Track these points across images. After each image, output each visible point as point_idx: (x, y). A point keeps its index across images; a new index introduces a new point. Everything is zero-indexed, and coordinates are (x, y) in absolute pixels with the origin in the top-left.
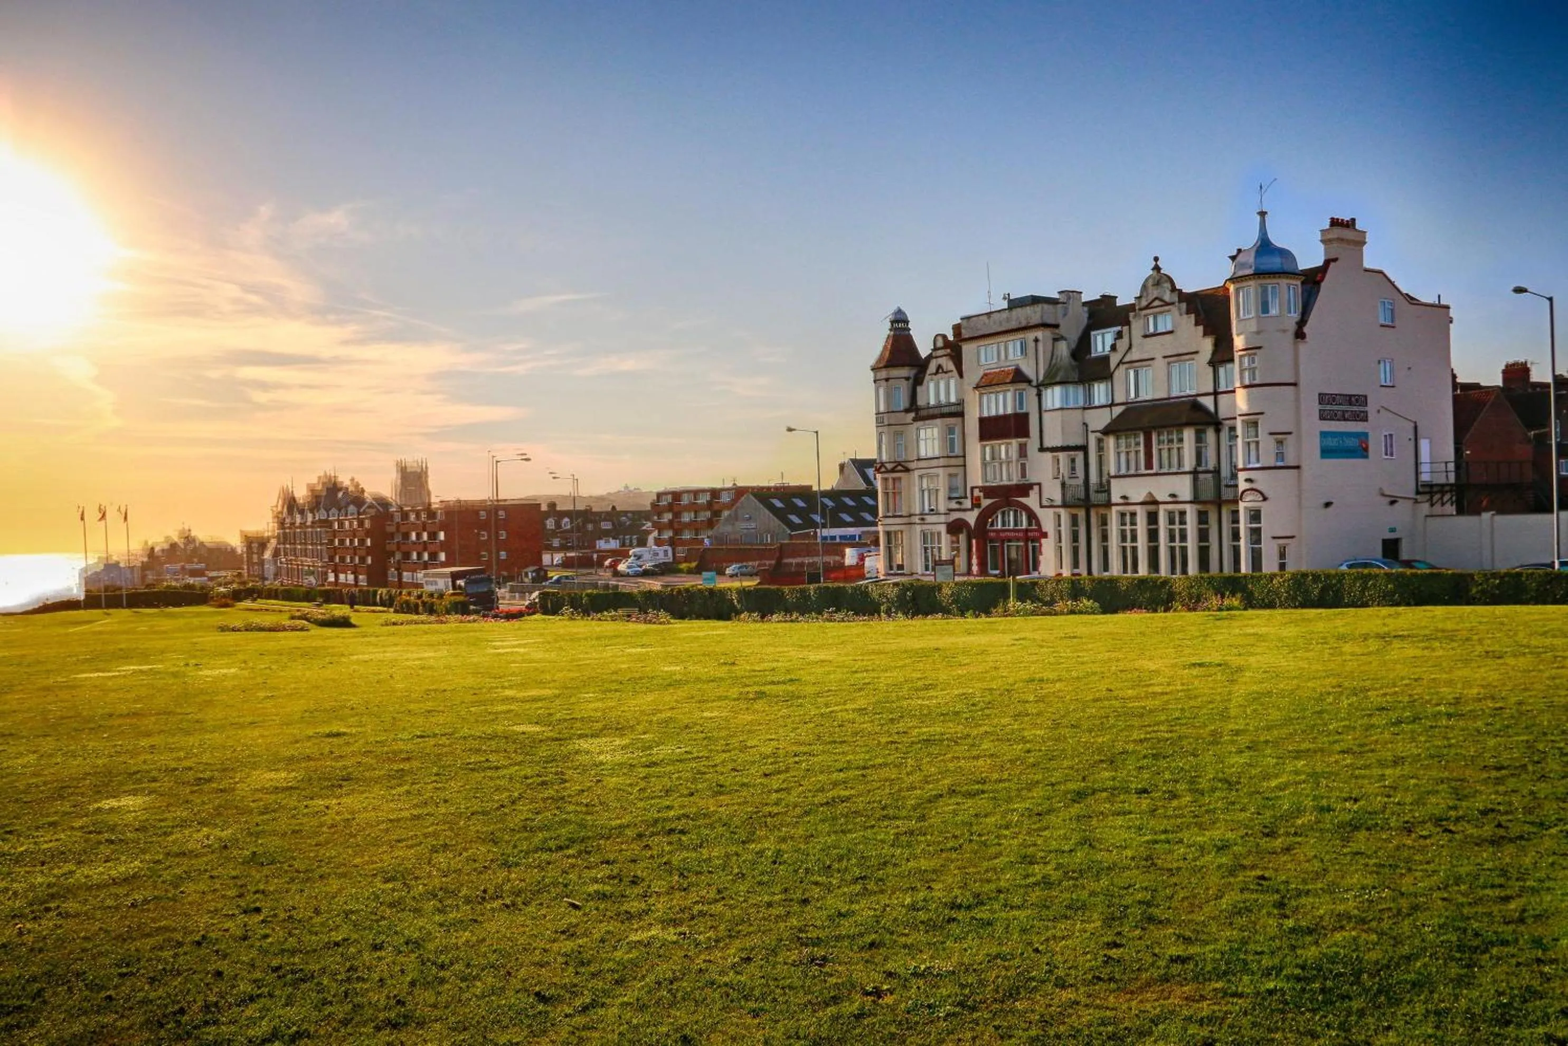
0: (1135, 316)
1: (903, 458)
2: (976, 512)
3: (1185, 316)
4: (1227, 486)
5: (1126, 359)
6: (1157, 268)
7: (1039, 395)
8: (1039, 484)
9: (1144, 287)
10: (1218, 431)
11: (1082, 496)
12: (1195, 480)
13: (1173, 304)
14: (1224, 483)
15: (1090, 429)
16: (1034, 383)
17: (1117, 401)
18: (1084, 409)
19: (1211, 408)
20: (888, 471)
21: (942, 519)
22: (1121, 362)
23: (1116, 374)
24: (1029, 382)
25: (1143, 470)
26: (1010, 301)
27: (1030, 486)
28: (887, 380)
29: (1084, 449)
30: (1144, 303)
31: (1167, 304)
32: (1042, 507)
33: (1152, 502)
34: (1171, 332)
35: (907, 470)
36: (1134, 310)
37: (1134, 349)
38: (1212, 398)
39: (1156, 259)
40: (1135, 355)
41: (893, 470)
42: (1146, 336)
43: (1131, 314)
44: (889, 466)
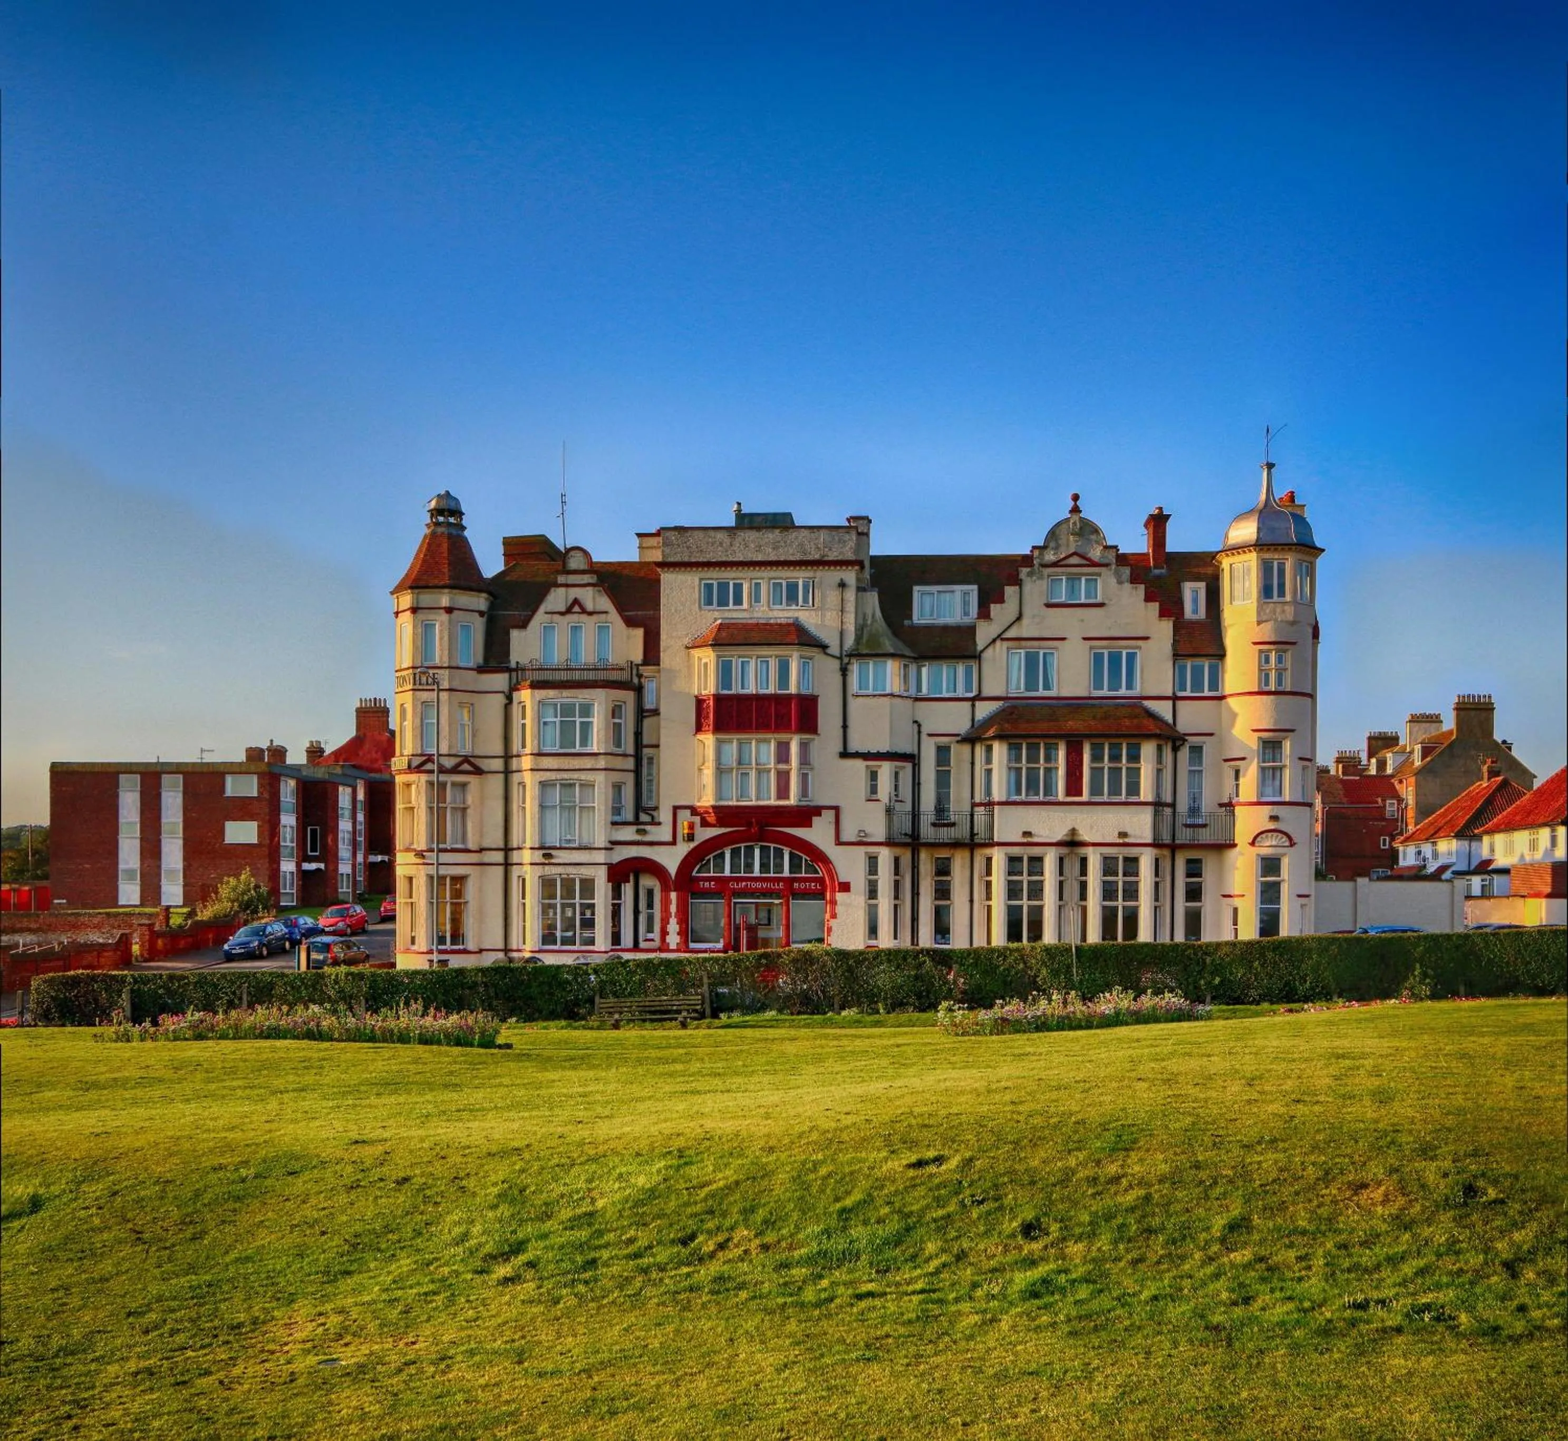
0: (1030, 574)
1: (467, 750)
2: (683, 849)
3: (1127, 586)
4: (1187, 826)
5: (1008, 635)
6: (1076, 510)
7: (844, 671)
8: (837, 809)
9: (1053, 534)
10: (1175, 750)
11: (908, 828)
12: (1156, 814)
13: (1106, 565)
14: (1180, 821)
15: (925, 730)
16: (834, 649)
17: (986, 692)
18: (917, 699)
19: (1169, 718)
20: (442, 770)
21: (600, 857)
22: (1000, 637)
23: (987, 655)
24: (823, 647)
25: (1061, 796)
26: (740, 516)
27: (817, 811)
28: (449, 610)
29: (913, 759)
30: (1050, 557)
31: (1094, 564)
32: (839, 843)
33: (1072, 843)
34: (1101, 605)
35: (478, 771)
36: (1031, 565)
37: (1025, 621)
38: (1169, 703)
39: (1076, 498)
40: (1026, 629)
41: (455, 770)
42: (1049, 605)
43: (1024, 571)
44: (449, 763)
